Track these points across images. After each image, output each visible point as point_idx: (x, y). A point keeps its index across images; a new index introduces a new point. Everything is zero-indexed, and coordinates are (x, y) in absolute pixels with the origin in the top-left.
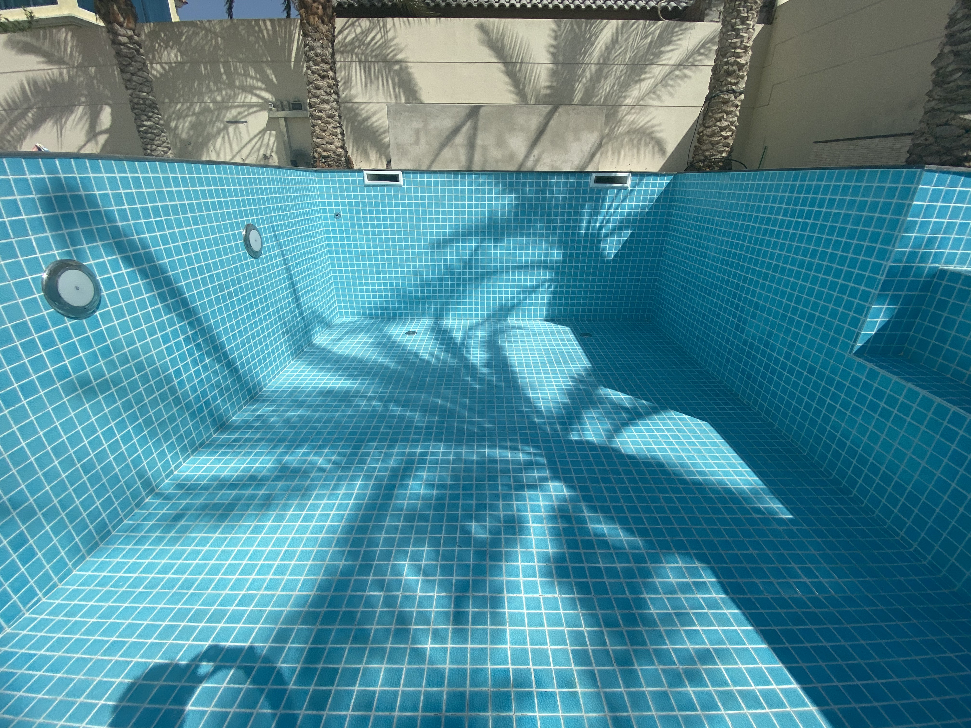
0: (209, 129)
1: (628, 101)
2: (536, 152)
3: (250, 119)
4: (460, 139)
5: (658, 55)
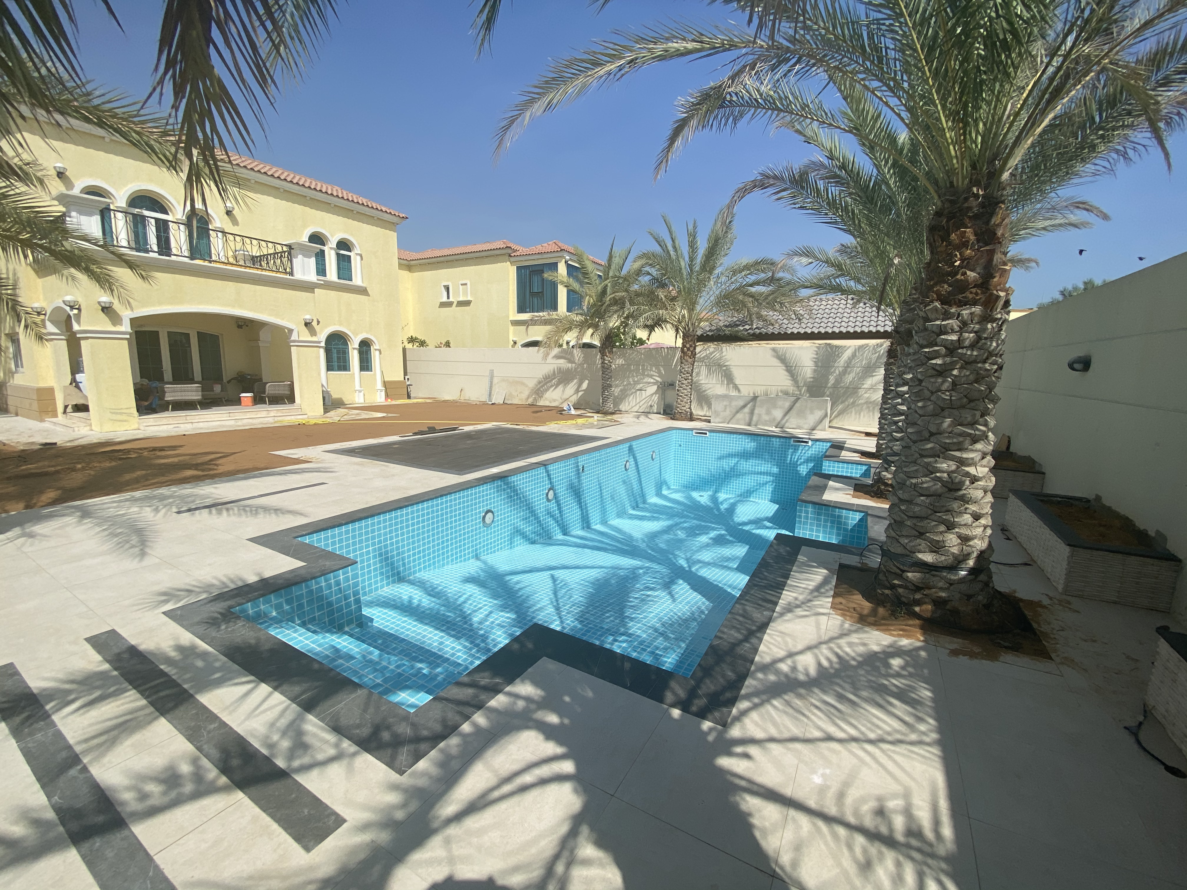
0: (628, 392)
2: (787, 418)
3: (648, 389)
4: (747, 410)
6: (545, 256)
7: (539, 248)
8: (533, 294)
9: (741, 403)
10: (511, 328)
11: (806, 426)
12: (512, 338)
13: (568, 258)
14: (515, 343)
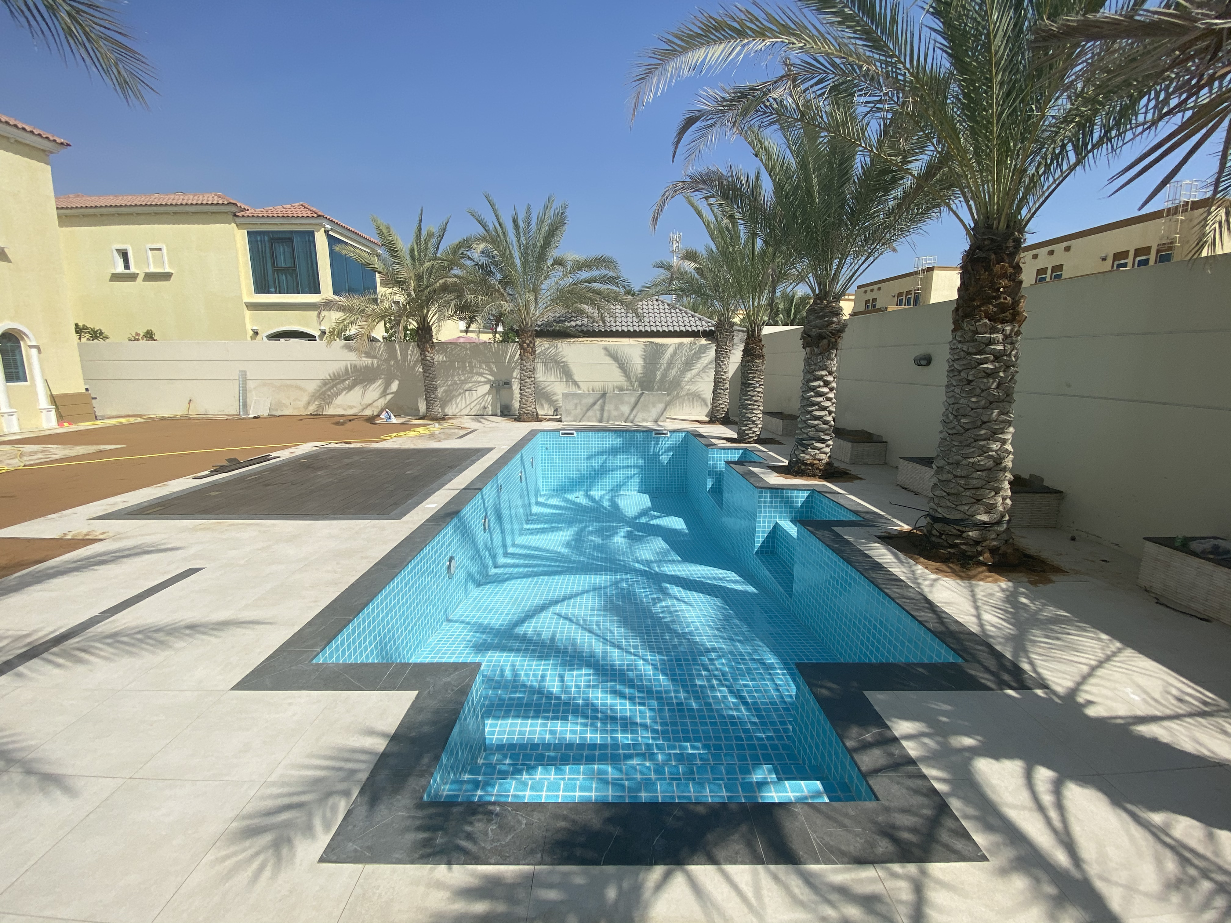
0: (454, 393)
1: (686, 379)
2: (634, 413)
3: (479, 389)
4: (597, 407)
5: (700, 358)
6: (293, 221)
7: (278, 210)
8: (278, 270)
9: (591, 400)
10: (248, 314)
11: (650, 419)
12: (250, 327)
13: (328, 226)
14: (256, 333)
